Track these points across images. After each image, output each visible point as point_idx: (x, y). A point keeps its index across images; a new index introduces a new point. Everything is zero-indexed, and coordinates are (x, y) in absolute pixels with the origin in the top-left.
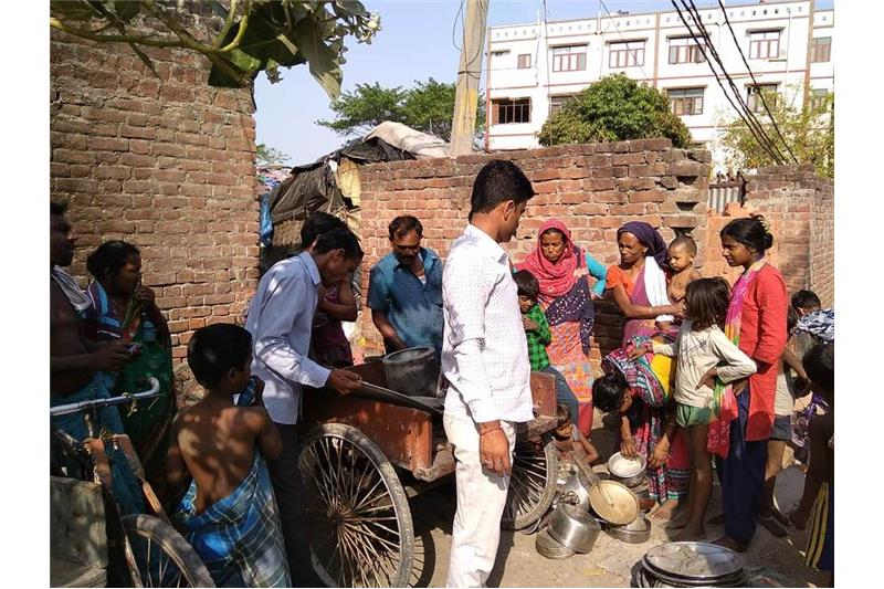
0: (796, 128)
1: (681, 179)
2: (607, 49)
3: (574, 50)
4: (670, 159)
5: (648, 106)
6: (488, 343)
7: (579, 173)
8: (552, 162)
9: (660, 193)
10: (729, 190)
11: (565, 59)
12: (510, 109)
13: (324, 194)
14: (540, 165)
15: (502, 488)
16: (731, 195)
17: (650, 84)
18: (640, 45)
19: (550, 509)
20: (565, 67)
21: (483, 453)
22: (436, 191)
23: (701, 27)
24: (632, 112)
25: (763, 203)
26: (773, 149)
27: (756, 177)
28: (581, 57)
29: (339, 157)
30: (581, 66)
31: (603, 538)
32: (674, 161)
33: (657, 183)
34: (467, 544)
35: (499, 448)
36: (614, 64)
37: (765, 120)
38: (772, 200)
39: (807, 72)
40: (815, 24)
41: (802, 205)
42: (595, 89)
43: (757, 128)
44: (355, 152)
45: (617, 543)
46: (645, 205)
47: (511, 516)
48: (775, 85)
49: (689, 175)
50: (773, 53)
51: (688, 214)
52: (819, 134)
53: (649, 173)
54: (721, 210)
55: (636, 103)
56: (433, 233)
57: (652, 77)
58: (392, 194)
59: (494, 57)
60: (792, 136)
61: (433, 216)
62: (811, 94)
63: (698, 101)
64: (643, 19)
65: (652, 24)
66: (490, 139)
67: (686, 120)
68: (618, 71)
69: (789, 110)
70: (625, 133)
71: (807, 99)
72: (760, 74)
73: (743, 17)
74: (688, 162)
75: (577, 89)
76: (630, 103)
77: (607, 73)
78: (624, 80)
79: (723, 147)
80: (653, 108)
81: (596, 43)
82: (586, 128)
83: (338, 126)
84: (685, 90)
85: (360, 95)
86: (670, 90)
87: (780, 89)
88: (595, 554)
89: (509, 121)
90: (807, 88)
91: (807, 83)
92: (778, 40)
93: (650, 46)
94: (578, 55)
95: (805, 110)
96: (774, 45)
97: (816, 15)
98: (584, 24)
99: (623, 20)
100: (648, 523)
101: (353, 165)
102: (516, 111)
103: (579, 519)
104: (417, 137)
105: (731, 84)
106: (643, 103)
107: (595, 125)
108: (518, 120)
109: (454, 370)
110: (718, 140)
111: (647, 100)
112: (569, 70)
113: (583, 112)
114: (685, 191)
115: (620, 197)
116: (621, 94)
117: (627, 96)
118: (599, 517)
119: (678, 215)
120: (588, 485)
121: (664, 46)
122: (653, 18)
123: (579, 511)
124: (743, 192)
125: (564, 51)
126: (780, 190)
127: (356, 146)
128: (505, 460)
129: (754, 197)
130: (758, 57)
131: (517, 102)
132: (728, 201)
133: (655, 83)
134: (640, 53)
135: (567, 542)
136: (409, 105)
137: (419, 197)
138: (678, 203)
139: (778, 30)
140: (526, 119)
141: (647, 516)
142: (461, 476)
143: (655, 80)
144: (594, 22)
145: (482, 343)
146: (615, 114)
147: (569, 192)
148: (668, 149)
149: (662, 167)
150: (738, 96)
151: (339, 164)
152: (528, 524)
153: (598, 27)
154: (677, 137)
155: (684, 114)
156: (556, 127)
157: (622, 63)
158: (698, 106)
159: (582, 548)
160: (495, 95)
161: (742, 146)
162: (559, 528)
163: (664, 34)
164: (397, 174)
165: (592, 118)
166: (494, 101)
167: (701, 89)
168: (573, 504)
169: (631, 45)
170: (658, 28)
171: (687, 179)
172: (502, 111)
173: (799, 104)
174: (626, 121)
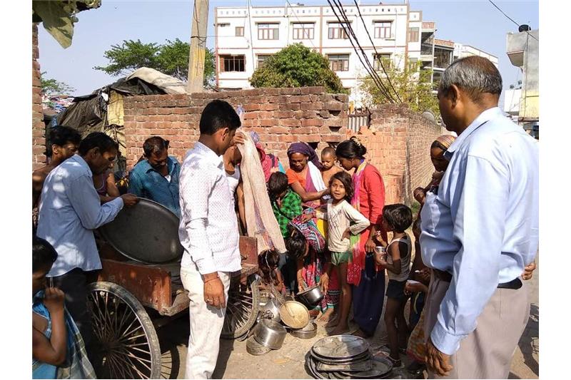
0: (401, 81)
1: (331, 112)
2: (291, 27)
3: (271, 26)
4: (325, 100)
5: (317, 65)
6: (210, 220)
7: (270, 107)
8: (253, 99)
9: (319, 120)
10: (362, 118)
11: (266, 31)
12: (232, 62)
13: (99, 116)
14: (247, 101)
15: (220, 316)
16: (362, 121)
17: (318, 51)
18: (311, 26)
19: (256, 323)
20: (266, 37)
21: (206, 295)
22: (178, 116)
23: (345, 17)
24: (307, 67)
25: (381, 126)
26: (388, 93)
27: (376, 111)
28: (276, 32)
29: (109, 90)
30: (276, 37)
31: (289, 338)
32: (327, 101)
33: (318, 114)
34: (196, 355)
35: (217, 290)
36: (296, 37)
37: (384, 75)
38: (385, 125)
39: (407, 47)
40: (410, 19)
41: (401, 127)
42: (285, 52)
43: (379, 80)
44: (122, 87)
45: (297, 340)
46: (311, 127)
47: (231, 330)
48: (389, 54)
49: (336, 110)
50: (388, 35)
51: (336, 134)
52: (413, 85)
53: (313, 108)
54: (357, 130)
55: (309, 62)
56: (177, 144)
57: (319, 46)
58: (147, 118)
59: (219, 27)
60: (398, 85)
61: (177, 133)
62: (409, 61)
63: (346, 62)
64: (313, 9)
65: (318, 13)
66: (220, 81)
67: (339, 74)
68: (298, 42)
69: (397, 70)
70: (304, 81)
71: (406, 64)
72: (380, 48)
73: (371, 13)
74: (336, 102)
75: (274, 52)
76: (306, 63)
77: (292, 42)
78: (302, 47)
79: (360, 91)
80: (320, 66)
81: (285, 22)
82: (280, 77)
83: (111, 70)
84: (339, 55)
85: (126, 47)
86: (330, 55)
87: (392, 57)
88: (284, 348)
89: (231, 70)
90: (407, 57)
91: (406, 54)
92: (390, 28)
93: (317, 26)
94: (274, 29)
95: (405, 70)
96: (388, 30)
97: (410, 14)
98: (277, 10)
99: (301, 9)
100: (315, 325)
101: (120, 97)
102: (235, 63)
103: (273, 328)
104: (165, 79)
105: (363, 53)
106: (314, 62)
107: (285, 75)
108: (237, 70)
109: (186, 240)
110: (357, 87)
111: (316, 61)
112: (268, 39)
113: (278, 66)
114: (334, 120)
115: (296, 123)
116: (301, 56)
117: (304, 57)
118: (285, 325)
119: (329, 134)
120: (279, 305)
121: (325, 27)
122: (318, 9)
123: (273, 322)
124: (370, 119)
125: (265, 26)
126: (390, 118)
127: (122, 83)
128: (222, 298)
129: (375, 123)
130: (380, 37)
131: (236, 57)
132: (361, 125)
133: (321, 50)
134: (311, 31)
135: (266, 343)
136: (162, 55)
137: (166, 120)
138: (330, 127)
139: (390, 22)
140: (242, 69)
141: (315, 321)
142: (192, 311)
143: (321, 48)
144: (283, 10)
145: (206, 222)
146: (298, 69)
147: (265, 119)
148: (323, 93)
149: (320, 105)
150: (367, 61)
151: (109, 96)
152: (241, 335)
153: (286, 12)
154: (333, 85)
155: (337, 70)
156: (261, 75)
157: (301, 36)
158: (346, 66)
159: (275, 346)
160: (221, 52)
161: (371, 90)
162: (260, 335)
163: (325, 19)
164: (150, 104)
165: (283, 71)
166: (221, 56)
167: (348, 55)
168: (270, 318)
169: (306, 26)
170: (321, 16)
171: (335, 113)
172: (226, 63)
173: (402, 67)
174: (304, 74)
